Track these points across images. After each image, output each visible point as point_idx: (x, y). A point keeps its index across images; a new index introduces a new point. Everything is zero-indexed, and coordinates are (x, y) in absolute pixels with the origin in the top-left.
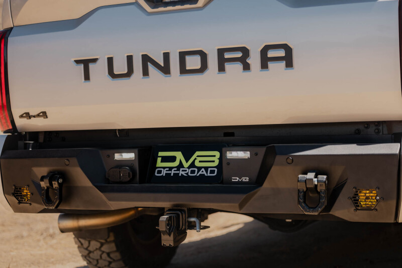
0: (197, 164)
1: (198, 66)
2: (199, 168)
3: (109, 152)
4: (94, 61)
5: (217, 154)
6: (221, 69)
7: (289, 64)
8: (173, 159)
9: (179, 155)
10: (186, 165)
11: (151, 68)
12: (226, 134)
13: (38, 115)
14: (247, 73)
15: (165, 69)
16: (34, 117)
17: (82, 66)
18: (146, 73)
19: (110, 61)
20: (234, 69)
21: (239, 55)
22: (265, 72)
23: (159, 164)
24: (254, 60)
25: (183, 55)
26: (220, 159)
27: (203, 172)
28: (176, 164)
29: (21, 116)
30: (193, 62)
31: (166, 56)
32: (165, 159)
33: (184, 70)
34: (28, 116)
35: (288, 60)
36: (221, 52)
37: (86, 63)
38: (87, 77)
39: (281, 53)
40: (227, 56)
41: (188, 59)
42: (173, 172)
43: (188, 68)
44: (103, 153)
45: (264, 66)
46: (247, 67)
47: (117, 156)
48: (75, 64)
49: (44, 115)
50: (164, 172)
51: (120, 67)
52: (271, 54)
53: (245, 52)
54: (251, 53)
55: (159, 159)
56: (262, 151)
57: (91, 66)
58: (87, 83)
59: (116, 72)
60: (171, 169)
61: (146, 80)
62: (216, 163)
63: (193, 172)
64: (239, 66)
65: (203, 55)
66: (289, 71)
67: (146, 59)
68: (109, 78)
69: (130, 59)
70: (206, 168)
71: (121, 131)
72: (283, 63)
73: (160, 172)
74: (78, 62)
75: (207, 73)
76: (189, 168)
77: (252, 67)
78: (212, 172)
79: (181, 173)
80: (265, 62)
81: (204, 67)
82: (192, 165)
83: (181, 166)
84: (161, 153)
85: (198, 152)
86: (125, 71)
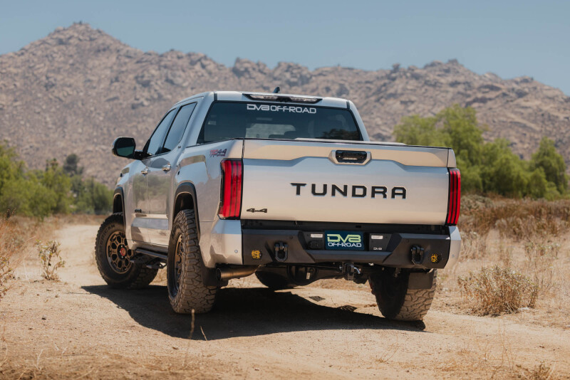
0: (350, 240)
1: (362, 194)
2: (352, 243)
3: (308, 233)
4: (304, 185)
5: (359, 237)
6: (373, 196)
7: (404, 197)
8: (336, 238)
9: (339, 236)
10: (344, 241)
11: (336, 192)
12: (357, 227)
13: (261, 211)
14: (385, 199)
15: (345, 194)
17: (295, 187)
18: (333, 194)
19: (314, 186)
20: (379, 197)
21: (382, 190)
22: (393, 199)
23: (329, 240)
24: (389, 193)
25: (354, 188)
27: (354, 245)
28: (339, 240)
30: (359, 192)
31: (346, 187)
32: (331, 238)
33: (354, 195)
34: (253, 210)
35: (404, 195)
36: (374, 188)
37: (298, 186)
38: (298, 193)
39: (401, 192)
40: (376, 190)
41: (357, 189)
42: (338, 245)
43: (356, 194)
44: (305, 234)
45: (393, 197)
46: (385, 196)
47: (313, 236)
48: (291, 185)
49: (265, 211)
50: (333, 245)
51: (319, 189)
52: (397, 191)
53: (385, 189)
54: (388, 190)
55: (328, 238)
56: (389, 236)
57: (301, 187)
58: (298, 196)
59: (316, 192)
60: (336, 243)
61: (333, 197)
62: (360, 241)
63: (349, 245)
64: (382, 195)
65: (365, 189)
66: (404, 200)
67: (334, 188)
68: (312, 195)
69: (325, 186)
70: (355, 243)
71: (298, 222)
72: (401, 196)
73: (330, 244)
74: (293, 184)
75: (365, 197)
76: (346, 242)
77: (388, 196)
78: (359, 245)
79: (342, 245)
80: (394, 195)
81: (364, 194)
82: (347, 241)
83: (341, 242)
84: (328, 235)
85: (349, 236)
86: (322, 192)
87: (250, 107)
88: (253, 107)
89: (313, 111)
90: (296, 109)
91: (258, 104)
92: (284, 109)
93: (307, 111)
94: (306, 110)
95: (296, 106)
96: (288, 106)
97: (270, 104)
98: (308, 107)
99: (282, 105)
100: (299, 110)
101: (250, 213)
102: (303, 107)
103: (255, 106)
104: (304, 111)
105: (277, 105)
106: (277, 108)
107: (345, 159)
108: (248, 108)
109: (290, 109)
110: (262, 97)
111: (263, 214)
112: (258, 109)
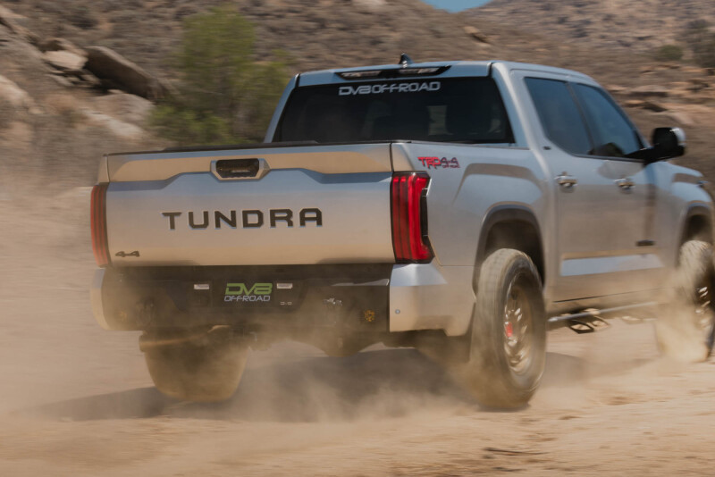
0: (256, 292)
1: (257, 222)
2: (257, 296)
3: (190, 283)
4: (179, 214)
6: (273, 224)
7: (319, 223)
8: (238, 289)
9: (242, 286)
10: (248, 293)
11: (222, 222)
13: (132, 254)
14: (290, 228)
15: (233, 223)
16: (128, 255)
17: (169, 218)
18: (218, 225)
19: (191, 215)
20: (281, 225)
21: (285, 215)
22: (303, 228)
23: (227, 292)
24: (296, 219)
25: (245, 213)
26: (272, 289)
27: (260, 298)
28: (240, 292)
29: (117, 255)
30: (253, 219)
31: (233, 213)
32: (232, 289)
33: (246, 225)
34: (123, 254)
35: (319, 220)
36: (273, 212)
37: (172, 216)
38: (173, 226)
39: (314, 215)
40: (277, 215)
41: (249, 216)
42: (238, 298)
43: (250, 222)
45: (302, 224)
46: (290, 224)
47: (197, 287)
48: (162, 216)
49: (137, 254)
50: (231, 299)
51: (199, 220)
52: (307, 215)
53: (289, 213)
54: (294, 215)
55: (228, 289)
56: (300, 284)
57: (176, 218)
58: (173, 231)
59: (196, 223)
60: (236, 296)
61: (218, 230)
62: (270, 292)
63: (252, 298)
64: (285, 223)
65: (260, 215)
66: (319, 228)
67: (219, 215)
68: (190, 228)
69: (206, 214)
70: (262, 296)
72: (315, 222)
73: (228, 299)
74: (165, 214)
75: (262, 227)
76: (250, 295)
77: (294, 224)
78: (267, 298)
79: (244, 299)
80: (303, 221)
81: (260, 223)
82: (252, 293)
83: (244, 294)
84: (229, 285)
85: (256, 284)
86: (203, 223)
87: (344, 91)
88: (347, 91)
89: (435, 86)
90: (409, 86)
91: (355, 86)
92: (392, 88)
93: (426, 87)
94: (424, 86)
95: (409, 82)
96: (398, 83)
97: (372, 84)
98: (428, 81)
99: (389, 84)
100: (414, 87)
101: (120, 258)
102: (421, 82)
103: (350, 88)
104: (422, 88)
105: (382, 83)
106: (382, 89)
107: (234, 171)
108: (341, 93)
109: (401, 88)
110: (358, 75)
111: (133, 259)
112: (355, 93)
